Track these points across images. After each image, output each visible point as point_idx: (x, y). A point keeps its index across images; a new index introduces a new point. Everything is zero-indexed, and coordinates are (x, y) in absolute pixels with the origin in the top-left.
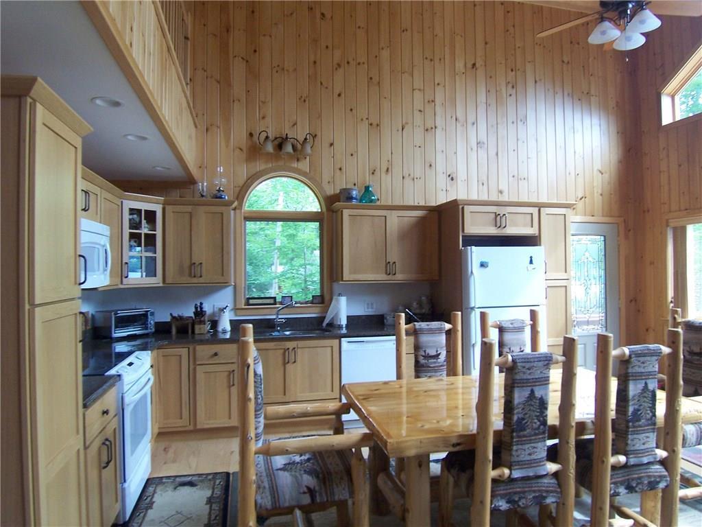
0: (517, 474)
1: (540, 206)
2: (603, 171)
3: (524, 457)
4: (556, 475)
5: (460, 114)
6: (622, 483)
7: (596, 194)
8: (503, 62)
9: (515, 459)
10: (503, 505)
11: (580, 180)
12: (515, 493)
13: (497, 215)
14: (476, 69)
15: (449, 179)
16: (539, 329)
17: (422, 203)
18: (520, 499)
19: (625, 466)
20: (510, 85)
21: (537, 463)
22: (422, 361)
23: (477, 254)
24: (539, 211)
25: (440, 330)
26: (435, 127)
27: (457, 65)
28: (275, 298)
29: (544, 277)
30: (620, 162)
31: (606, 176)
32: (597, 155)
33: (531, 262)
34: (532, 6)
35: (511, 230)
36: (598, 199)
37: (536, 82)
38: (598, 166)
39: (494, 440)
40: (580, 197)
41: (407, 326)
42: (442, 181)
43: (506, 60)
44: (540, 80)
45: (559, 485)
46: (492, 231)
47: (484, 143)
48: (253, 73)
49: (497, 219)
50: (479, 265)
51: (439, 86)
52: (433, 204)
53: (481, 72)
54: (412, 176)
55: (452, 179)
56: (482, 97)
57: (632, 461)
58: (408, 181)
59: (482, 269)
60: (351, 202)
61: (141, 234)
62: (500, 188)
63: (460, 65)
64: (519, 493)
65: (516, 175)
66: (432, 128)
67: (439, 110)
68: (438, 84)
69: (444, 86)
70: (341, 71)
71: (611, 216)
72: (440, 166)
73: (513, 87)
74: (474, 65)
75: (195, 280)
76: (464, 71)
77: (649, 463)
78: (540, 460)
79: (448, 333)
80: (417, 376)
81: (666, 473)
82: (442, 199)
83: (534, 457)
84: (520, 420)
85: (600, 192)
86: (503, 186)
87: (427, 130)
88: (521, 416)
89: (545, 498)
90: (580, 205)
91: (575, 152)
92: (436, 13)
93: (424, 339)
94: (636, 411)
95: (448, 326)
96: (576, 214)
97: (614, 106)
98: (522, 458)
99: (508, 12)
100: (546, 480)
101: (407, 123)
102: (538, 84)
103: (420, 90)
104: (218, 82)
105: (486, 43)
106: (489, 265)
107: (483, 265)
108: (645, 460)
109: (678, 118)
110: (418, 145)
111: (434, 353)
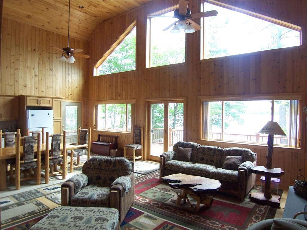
0: (26, 162)
1: (52, 98)
2: (77, 87)
3: (28, 158)
4: (36, 161)
5: (29, 65)
6: (52, 162)
7: (75, 94)
8: (45, 50)
9: (26, 158)
10: (23, 169)
11: (70, 89)
12: (26, 166)
13: (38, 100)
14: (35, 51)
15: (24, 86)
16: (44, 133)
17: (13, 95)
18: (27, 167)
19: (53, 159)
20: (47, 58)
21: (31, 159)
22: (7, 143)
23: (30, 112)
24: (52, 99)
25: (13, 134)
26: (19, 69)
27: (28, 49)
29: (53, 119)
30: (83, 85)
31: (78, 89)
32: (76, 82)
33: (49, 114)
34: (57, 34)
35: (43, 105)
36: (75, 95)
37: (56, 58)
38: (76, 85)
39: (20, 156)
40: (70, 94)
41: (3, 133)
42: (21, 87)
43: (46, 49)
44: (58, 57)
45: (37, 164)
46: (36, 105)
47: (37, 76)
49: (38, 102)
50: (31, 115)
51: (21, 55)
52: (17, 95)
53: (37, 53)
54: (9, 84)
55: (25, 86)
56: (37, 60)
57: (54, 157)
58: (8, 86)
59: (32, 116)
62: (43, 90)
63: (29, 49)
64: (27, 166)
65: (48, 86)
66: (18, 69)
67: (21, 63)
68: (21, 54)
69: (23, 55)
71: (79, 101)
72: (21, 82)
73: (48, 59)
74: (34, 50)
76: (30, 51)
77: (58, 158)
78: (32, 158)
79: (16, 135)
80: (6, 147)
81: (62, 160)
82: (21, 93)
83: (30, 158)
84: (27, 150)
85: (76, 93)
86: (44, 90)
87: (16, 69)
88: (27, 149)
89: (34, 166)
90: (70, 97)
91: (69, 81)
92: (21, 30)
93: (8, 137)
94: (55, 147)
95: (16, 133)
96: (68, 100)
97: (82, 68)
98: (27, 158)
99: (48, 34)
100: (34, 163)
101: (8, 66)
102: (57, 59)
103: (13, 55)
105: (39, 43)
106: (35, 115)
107: (32, 115)
108: (57, 157)
109: (98, 75)
110: (12, 74)
111: (11, 140)
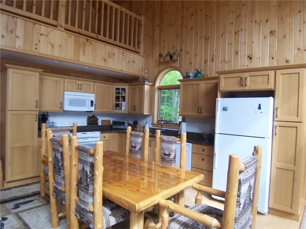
5: (258, 17)
13: (241, 79)
15: (249, 59)
23: (221, 102)
24: (275, 72)
26: (241, 30)
28: (167, 121)
33: (260, 108)
35: (251, 87)
46: (237, 88)
48: (161, 31)
49: (241, 81)
50: (222, 109)
55: (251, 58)
58: (223, 64)
59: (224, 112)
60: (189, 78)
61: (119, 96)
66: (239, 31)
67: (243, 20)
70: (193, 17)
75: (134, 112)
87: (236, 33)
101: (224, 33)
104: (151, 38)
106: (228, 109)
107: (225, 109)
